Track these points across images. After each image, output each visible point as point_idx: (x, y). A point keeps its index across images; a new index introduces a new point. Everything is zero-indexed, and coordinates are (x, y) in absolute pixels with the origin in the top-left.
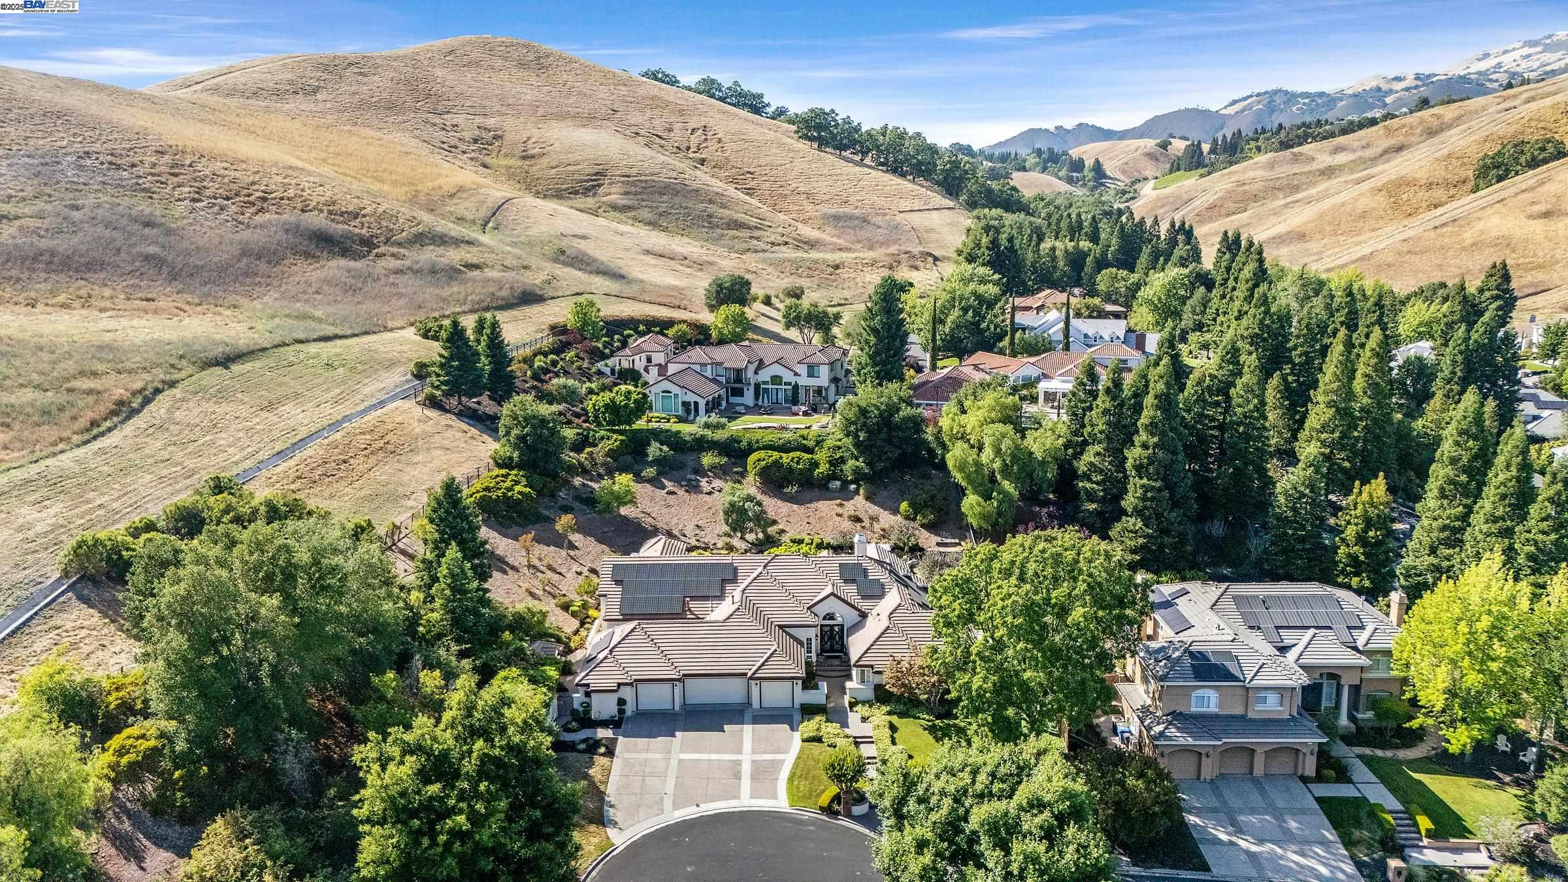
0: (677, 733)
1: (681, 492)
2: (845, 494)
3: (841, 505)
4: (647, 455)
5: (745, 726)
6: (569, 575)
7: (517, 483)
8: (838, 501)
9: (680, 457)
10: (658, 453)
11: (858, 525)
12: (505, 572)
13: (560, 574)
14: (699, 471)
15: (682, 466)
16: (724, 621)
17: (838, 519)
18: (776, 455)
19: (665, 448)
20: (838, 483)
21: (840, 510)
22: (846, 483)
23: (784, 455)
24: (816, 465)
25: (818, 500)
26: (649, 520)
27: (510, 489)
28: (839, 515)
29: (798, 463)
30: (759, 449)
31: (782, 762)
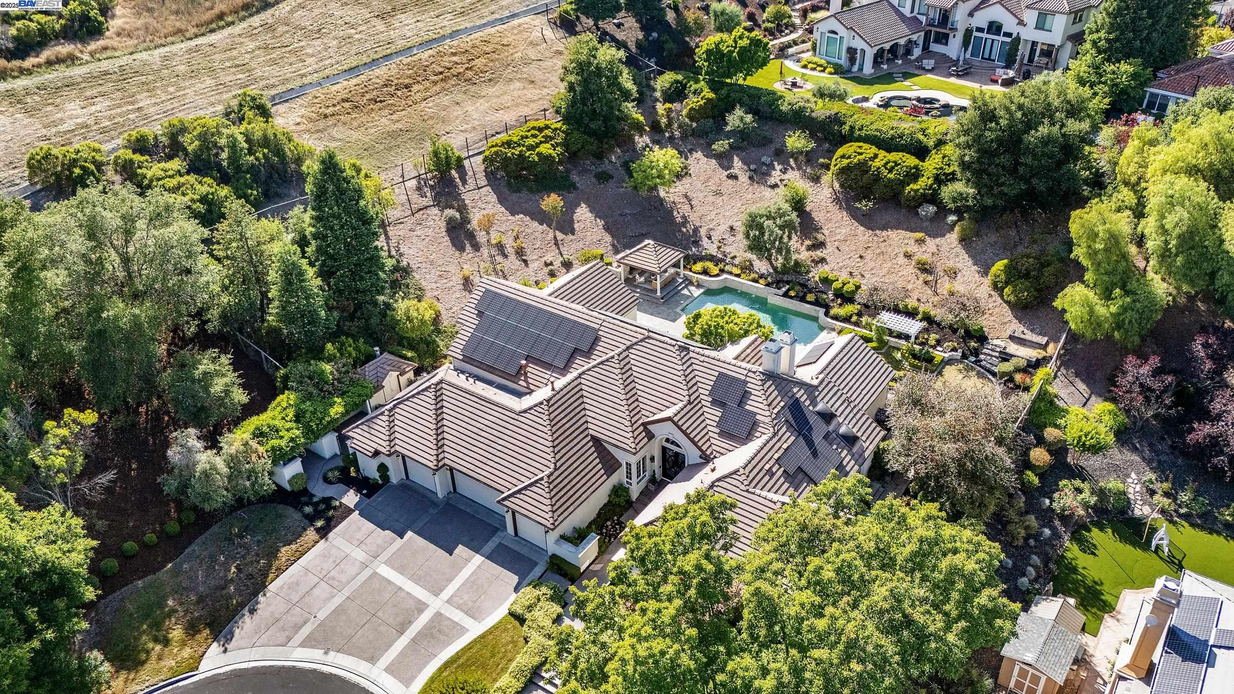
0: (409, 534)
1: (744, 178)
2: (936, 227)
3: (920, 242)
4: (726, 124)
5: (478, 555)
6: (533, 266)
7: (547, 139)
8: (919, 235)
9: (767, 130)
10: (737, 123)
11: (923, 276)
12: (461, 249)
13: (525, 261)
14: (781, 154)
15: (765, 142)
16: (519, 413)
17: (902, 260)
18: (871, 150)
19: (749, 118)
20: (932, 209)
21: (913, 248)
22: (943, 211)
23: (882, 153)
24: (914, 175)
25: (897, 227)
26: (687, 207)
27: (531, 148)
28: (908, 256)
29: (890, 171)
30: (860, 139)
31: (463, 630)
